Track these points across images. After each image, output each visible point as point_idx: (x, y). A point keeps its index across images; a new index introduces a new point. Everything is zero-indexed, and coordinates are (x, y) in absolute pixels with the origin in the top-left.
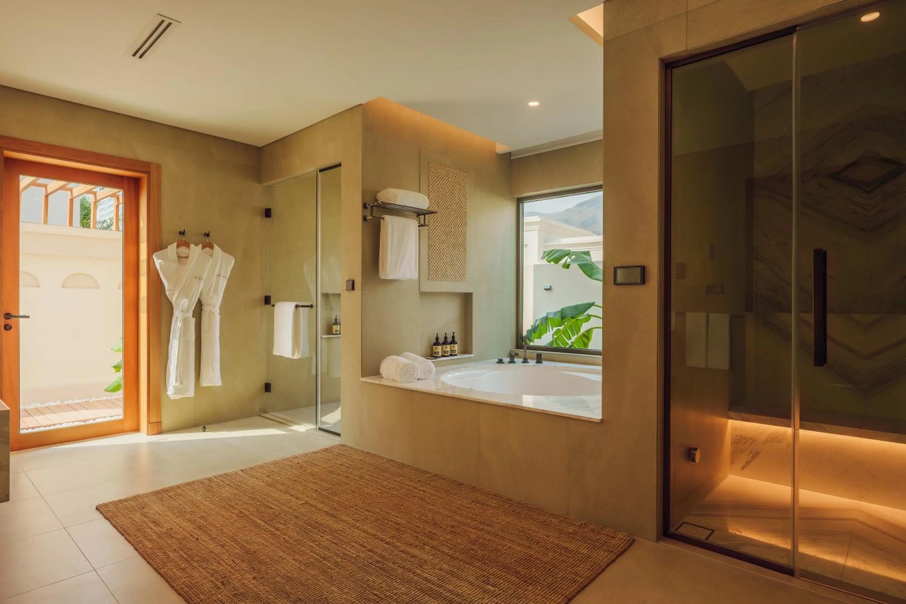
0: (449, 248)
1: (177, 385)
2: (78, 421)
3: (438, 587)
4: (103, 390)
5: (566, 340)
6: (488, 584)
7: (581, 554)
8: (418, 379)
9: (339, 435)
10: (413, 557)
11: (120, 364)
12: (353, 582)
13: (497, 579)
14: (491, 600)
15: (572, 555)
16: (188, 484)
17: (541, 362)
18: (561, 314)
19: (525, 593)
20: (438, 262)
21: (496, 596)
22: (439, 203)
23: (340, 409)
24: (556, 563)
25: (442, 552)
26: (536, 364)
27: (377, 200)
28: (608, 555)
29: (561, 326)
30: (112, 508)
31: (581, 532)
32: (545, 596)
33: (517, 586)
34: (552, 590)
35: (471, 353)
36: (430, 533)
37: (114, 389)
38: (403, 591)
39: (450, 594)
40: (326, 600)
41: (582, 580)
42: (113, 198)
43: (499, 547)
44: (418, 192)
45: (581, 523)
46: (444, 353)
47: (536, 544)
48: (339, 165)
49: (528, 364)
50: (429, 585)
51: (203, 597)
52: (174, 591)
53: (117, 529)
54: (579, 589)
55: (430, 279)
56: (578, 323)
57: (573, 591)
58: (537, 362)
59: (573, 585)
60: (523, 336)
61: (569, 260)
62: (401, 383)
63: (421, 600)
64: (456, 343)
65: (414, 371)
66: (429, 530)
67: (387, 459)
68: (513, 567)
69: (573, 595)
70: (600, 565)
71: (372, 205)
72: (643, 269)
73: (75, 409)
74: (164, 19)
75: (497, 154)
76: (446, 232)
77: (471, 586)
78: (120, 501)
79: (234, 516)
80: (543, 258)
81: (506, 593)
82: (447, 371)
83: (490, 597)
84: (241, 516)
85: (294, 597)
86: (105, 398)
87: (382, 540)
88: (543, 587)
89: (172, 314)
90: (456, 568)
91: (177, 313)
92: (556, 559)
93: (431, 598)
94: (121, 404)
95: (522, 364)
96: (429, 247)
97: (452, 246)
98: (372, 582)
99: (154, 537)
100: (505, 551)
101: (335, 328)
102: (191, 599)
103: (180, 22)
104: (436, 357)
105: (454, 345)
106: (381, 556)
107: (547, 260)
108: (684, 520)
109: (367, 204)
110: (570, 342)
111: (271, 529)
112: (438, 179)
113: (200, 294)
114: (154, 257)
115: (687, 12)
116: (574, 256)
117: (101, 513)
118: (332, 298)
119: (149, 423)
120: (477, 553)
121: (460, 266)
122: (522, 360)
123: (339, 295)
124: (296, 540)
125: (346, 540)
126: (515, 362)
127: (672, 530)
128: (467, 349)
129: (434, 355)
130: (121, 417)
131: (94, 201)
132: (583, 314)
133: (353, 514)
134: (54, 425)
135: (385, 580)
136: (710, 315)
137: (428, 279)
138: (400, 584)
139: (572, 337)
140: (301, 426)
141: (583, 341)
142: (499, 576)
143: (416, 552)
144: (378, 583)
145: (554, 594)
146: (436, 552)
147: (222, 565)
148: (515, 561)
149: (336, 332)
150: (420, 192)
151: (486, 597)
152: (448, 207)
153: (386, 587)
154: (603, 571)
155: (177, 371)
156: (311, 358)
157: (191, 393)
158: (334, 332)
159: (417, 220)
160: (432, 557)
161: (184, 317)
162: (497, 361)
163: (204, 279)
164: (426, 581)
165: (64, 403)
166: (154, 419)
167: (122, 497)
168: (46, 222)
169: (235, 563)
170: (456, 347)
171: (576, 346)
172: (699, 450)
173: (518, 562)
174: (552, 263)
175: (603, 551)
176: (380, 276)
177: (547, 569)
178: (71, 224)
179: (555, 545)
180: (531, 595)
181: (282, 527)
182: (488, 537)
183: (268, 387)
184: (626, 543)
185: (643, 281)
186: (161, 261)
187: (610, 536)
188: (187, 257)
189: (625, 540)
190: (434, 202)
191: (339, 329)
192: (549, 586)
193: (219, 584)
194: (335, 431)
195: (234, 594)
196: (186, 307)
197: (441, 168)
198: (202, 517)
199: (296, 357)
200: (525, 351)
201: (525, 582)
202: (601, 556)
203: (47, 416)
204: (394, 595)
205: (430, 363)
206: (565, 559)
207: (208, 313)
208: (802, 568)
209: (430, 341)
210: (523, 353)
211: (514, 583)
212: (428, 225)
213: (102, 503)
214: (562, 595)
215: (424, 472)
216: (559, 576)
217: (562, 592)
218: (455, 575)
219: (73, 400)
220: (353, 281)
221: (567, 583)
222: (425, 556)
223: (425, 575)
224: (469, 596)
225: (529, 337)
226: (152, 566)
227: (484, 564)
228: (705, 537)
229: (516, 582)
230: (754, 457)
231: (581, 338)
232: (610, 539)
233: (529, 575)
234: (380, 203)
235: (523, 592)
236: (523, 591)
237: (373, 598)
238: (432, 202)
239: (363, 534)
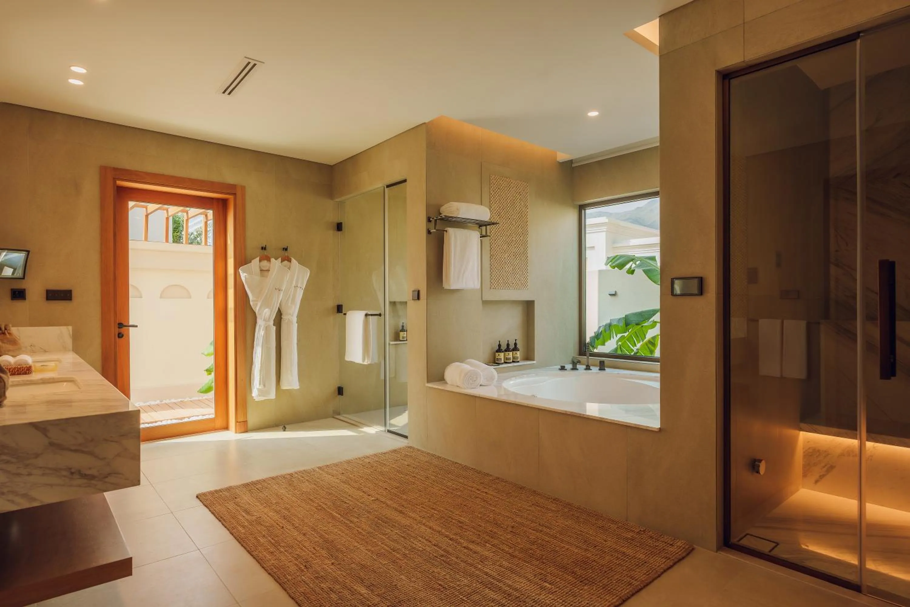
0: (511, 257)
1: (260, 388)
2: (176, 419)
3: (498, 581)
4: (197, 392)
5: (631, 346)
6: (545, 582)
7: (638, 559)
8: (481, 385)
9: (406, 437)
10: (475, 553)
11: (211, 367)
12: (420, 572)
13: (554, 578)
14: (547, 596)
15: (629, 559)
16: (273, 478)
17: (604, 370)
18: (625, 320)
19: (581, 592)
20: (500, 271)
21: (553, 593)
22: (500, 214)
23: (407, 412)
24: (612, 567)
25: (502, 550)
26: (600, 371)
27: (441, 214)
28: (665, 562)
29: (626, 332)
30: (210, 497)
31: (640, 538)
32: (600, 596)
33: (574, 585)
34: (607, 590)
35: (534, 360)
36: (491, 532)
37: (207, 391)
38: (465, 583)
39: (509, 588)
40: (396, 587)
41: (638, 583)
42: (202, 215)
43: (557, 549)
44: (479, 205)
45: (640, 529)
46: (506, 360)
47: (593, 548)
48: (405, 181)
49: (590, 371)
50: (490, 580)
51: (289, 578)
52: (265, 571)
53: (215, 515)
54: (634, 592)
55: (492, 288)
56: (644, 329)
57: (628, 593)
58: (600, 370)
59: (628, 587)
60: (585, 343)
61: (634, 265)
62: (465, 389)
63: (481, 592)
64: (519, 350)
65: (477, 378)
66: (491, 529)
67: (451, 461)
68: (570, 567)
69: (627, 596)
70: (656, 571)
71: (435, 218)
72: (701, 281)
73: (173, 408)
74: (250, 61)
75: (558, 162)
76: (507, 242)
77: (529, 582)
78: (216, 491)
79: (314, 508)
80: (606, 264)
81: (562, 590)
82: (510, 378)
83: (546, 594)
84: (320, 509)
85: (368, 582)
86: (197, 398)
87: (447, 536)
88: (599, 588)
89: (255, 323)
90: (515, 565)
91: (260, 322)
92: (613, 562)
93: (491, 591)
94: (213, 405)
95: (585, 371)
96: (490, 257)
97: (514, 256)
98: (438, 573)
99: (246, 524)
100: (563, 552)
101: (402, 334)
102: (279, 579)
103: (263, 63)
104: (499, 364)
105: (516, 352)
106: (445, 550)
107: (610, 265)
108: (747, 532)
109: (431, 218)
110: (635, 349)
111: (346, 522)
112: (499, 190)
113: (280, 304)
114: (240, 271)
115: (744, 23)
116: (639, 262)
117: (201, 501)
118: (399, 306)
119: (237, 422)
120: (536, 553)
121: (522, 274)
122: (584, 367)
123: (406, 303)
124: (368, 533)
125: (413, 535)
126: (577, 369)
127: (734, 540)
128: (529, 356)
129: (496, 362)
130: (213, 416)
131: (186, 218)
132: (648, 321)
133: (420, 512)
134: (156, 422)
135: (449, 573)
136: (785, 321)
137: (491, 288)
138: (462, 577)
139: (637, 344)
140: (371, 428)
141: (648, 347)
142: (556, 575)
143: (478, 549)
144: (443, 575)
145: (609, 595)
146: (496, 550)
147: (305, 552)
148: (572, 562)
149: (403, 338)
150: (481, 205)
151: (543, 593)
152: (510, 217)
153: (450, 578)
154: (659, 576)
155: (260, 375)
156: (380, 363)
157: (272, 396)
158: (401, 339)
159: (479, 232)
160: (493, 554)
161: (266, 326)
162: (559, 367)
163: (283, 289)
164: (487, 575)
165: (163, 403)
166: (241, 419)
167: (218, 488)
168: (146, 239)
169: (316, 550)
170: (518, 354)
171: (642, 354)
172: (763, 462)
173: (575, 563)
174: (616, 268)
175: (660, 557)
176: (443, 286)
177: (604, 571)
178: (167, 241)
179: (612, 550)
180: (586, 594)
181: (356, 520)
182: (547, 539)
183: (340, 391)
184: (684, 551)
185: (701, 292)
186: (246, 274)
187: (668, 544)
188: (268, 270)
189: (684, 548)
190: (495, 213)
191: (405, 335)
192: (604, 587)
193: (303, 568)
194: (402, 433)
195: (316, 577)
196: (268, 316)
197: (502, 179)
198: (285, 509)
199: (365, 363)
200: (588, 358)
201: (581, 582)
202: (659, 562)
203: (149, 413)
204: (457, 586)
205: (492, 369)
206: (622, 563)
207: (287, 321)
208: (869, 584)
209: (492, 349)
210: (586, 360)
211: (571, 582)
212: (490, 236)
213: (201, 493)
214: (617, 596)
215: (488, 475)
216: (616, 578)
217: (617, 594)
218: (514, 571)
219: (170, 400)
220: (419, 292)
221: (622, 585)
222: (486, 553)
223: (485, 570)
224: (527, 591)
225: (592, 344)
226: (245, 548)
227: (542, 563)
228: (769, 549)
229: (572, 582)
230: (828, 471)
231: (647, 345)
232: (668, 547)
233: (585, 576)
234: (443, 217)
235: (579, 592)
236: (578, 590)
237: (438, 587)
238: (494, 213)
239: (428, 530)
